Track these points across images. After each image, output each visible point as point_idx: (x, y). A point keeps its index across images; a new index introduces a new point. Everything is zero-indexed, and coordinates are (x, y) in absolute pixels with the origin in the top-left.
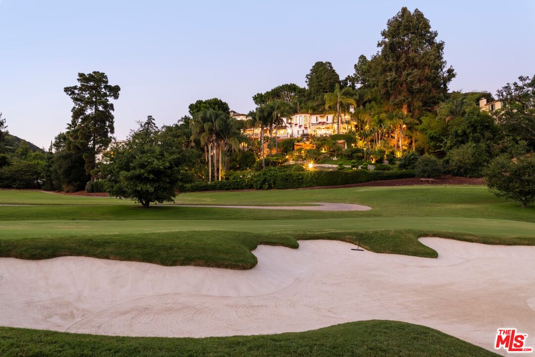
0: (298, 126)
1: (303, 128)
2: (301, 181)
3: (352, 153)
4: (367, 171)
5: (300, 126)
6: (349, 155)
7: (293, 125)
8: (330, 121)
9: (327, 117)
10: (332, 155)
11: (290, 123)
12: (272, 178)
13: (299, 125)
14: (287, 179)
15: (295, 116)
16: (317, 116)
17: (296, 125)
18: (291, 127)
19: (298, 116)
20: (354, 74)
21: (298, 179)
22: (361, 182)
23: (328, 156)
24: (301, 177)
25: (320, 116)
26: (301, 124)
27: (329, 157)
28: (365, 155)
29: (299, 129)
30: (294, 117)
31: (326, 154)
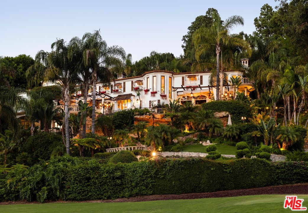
0: (149, 93)
1: (158, 97)
2: (119, 182)
3: (241, 133)
4: (269, 162)
5: (154, 93)
6: (234, 138)
7: (143, 93)
8: (206, 82)
9: (201, 77)
10: (202, 138)
11: (137, 89)
12: (59, 177)
13: (151, 91)
14: (88, 179)
15: (146, 77)
16: (184, 75)
17: (147, 91)
18: (138, 95)
19: (151, 75)
20: (255, 33)
21: (113, 178)
22: (254, 186)
23: (195, 139)
24: (119, 174)
25: (189, 77)
26: (155, 90)
27: (196, 141)
28: (266, 134)
29: (152, 99)
30: (144, 79)
31: (190, 136)
